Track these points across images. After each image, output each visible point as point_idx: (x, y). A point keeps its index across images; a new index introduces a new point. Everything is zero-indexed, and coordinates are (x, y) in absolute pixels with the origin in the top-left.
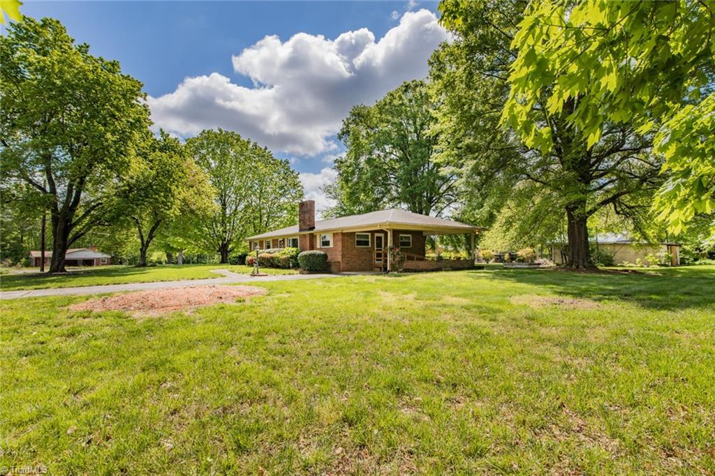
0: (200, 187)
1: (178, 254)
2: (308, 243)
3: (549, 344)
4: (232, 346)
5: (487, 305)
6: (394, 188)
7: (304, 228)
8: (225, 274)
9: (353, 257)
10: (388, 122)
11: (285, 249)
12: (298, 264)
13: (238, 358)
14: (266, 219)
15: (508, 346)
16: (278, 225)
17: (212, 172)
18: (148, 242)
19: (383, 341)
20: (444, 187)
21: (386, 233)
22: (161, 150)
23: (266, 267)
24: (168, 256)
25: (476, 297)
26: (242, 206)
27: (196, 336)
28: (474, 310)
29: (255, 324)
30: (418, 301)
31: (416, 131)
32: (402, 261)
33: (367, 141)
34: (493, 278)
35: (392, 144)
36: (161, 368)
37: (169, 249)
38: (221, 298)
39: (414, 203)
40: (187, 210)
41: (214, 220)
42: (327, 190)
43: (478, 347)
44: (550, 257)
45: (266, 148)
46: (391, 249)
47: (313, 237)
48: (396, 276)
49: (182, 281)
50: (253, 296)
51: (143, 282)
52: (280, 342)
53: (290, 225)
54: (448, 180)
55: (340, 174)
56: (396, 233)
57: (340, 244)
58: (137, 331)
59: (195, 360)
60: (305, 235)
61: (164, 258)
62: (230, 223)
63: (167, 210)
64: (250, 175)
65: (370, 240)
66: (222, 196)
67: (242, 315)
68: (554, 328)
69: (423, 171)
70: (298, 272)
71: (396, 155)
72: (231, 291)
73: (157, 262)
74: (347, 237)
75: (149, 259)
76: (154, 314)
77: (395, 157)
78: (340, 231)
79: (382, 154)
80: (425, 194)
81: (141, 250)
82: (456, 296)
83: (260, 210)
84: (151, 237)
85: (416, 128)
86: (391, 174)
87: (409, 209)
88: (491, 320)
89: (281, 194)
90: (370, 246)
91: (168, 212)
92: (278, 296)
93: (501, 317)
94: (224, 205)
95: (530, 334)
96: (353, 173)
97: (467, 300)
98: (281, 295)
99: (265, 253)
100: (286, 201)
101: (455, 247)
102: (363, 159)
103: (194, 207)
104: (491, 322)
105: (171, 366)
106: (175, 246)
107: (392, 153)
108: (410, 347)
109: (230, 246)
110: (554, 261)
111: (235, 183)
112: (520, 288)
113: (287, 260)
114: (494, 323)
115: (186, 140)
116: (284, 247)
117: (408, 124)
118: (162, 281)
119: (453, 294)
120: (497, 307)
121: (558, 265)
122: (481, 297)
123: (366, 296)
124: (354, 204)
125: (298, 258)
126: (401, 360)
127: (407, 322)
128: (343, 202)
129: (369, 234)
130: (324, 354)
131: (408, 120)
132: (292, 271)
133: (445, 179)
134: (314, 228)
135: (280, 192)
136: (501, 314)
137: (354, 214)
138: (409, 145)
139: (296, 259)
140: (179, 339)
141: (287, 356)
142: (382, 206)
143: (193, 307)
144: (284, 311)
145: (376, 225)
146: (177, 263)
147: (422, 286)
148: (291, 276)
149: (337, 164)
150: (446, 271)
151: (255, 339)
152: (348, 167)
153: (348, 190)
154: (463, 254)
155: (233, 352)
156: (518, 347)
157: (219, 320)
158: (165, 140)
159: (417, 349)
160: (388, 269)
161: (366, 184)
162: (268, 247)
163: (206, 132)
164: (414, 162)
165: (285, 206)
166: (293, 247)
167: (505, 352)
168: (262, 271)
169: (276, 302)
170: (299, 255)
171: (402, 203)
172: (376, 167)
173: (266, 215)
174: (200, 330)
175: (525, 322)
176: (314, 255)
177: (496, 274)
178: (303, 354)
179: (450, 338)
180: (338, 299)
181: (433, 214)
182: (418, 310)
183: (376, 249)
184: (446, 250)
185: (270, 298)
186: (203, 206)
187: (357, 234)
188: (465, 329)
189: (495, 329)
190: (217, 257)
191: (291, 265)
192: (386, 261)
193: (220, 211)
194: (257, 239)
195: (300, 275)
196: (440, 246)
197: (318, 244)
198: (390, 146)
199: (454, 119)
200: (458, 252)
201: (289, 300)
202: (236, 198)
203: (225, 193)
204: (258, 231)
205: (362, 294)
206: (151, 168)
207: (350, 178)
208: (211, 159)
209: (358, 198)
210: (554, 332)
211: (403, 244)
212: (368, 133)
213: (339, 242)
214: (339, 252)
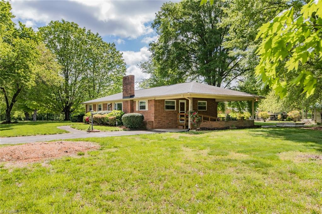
0: (49, 64)
1: (33, 113)
2: (129, 107)
3: (304, 194)
4: (77, 192)
5: (261, 160)
6: (194, 64)
7: (126, 95)
8: (68, 131)
9: (163, 118)
10: (190, 14)
11: (112, 111)
12: (122, 122)
13: (82, 203)
14: (98, 88)
15: (274, 195)
16: (107, 92)
17: (58, 53)
18: (12, 105)
19: (184, 190)
20: (232, 65)
21: (188, 101)
22: (21, 37)
23: (98, 125)
24: (25, 114)
25: (254, 153)
26: (80, 78)
27: (51, 184)
28: (252, 164)
29: (92, 174)
30: (210, 156)
31: (211, 22)
32: (199, 121)
33: (174, 30)
34: (268, 136)
35: (192, 31)
36: (29, 209)
37: (26, 110)
38: (67, 152)
39: (209, 77)
40: (40, 81)
41: (60, 88)
42: (144, 66)
43: (252, 196)
44: (312, 116)
45: (98, 34)
46: (191, 113)
47: (133, 102)
48: (195, 133)
49: (38, 136)
50: (90, 150)
51: (9, 137)
52: (110, 190)
53: (116, 92)
54: (236, 59)
55: (153, 54)
56: (195, 100)
57: (153, 108)
58: (9, 179)
59: (52, 204)
60: (127, 101)
61: (23, 115)
62: (71, 90)
63: (26, 82)
64: (86, 55)
65: (175, 105)
66: (65, 70)
67: (83, 166)
68: (309, 181)
69: (216, 52)
70: (122, 129)
71: (196, 40)
72: (74, 146)
73: (17, 118)
74: (159, 103)
75: (12, 116)
76: (20, 165)
77: (195, 41)
78: (154, 99)
79: (185, 39)
80: (218, 70)
81: (7, 111)
82: (238, 152)
83: (94, 80)
84: (14, 100)
85: (211, 19)
86: (192, 54)
87: (205, 81)
88: (263, 173)
89: (109, 69)
90: (176, 110)
91: (27, 84)
92: (108, 150)
93: (271, 171)
94: (67, 77)
95: (291, 185)
96: (163, 53)
97: (247, 155)
98: (110, 150)
99: (97, 114)
100: (113, 73)
101: (240, 109)
102: (170, 43)
103: (45, 80)
104: (263, 175)
105: (36, 208)
106: (31, 107)
107: (193, 38)
108: (203, 196)
109: (72, 108)
110: (315, 121)
111: (74, 61)
112: (286, 145)
113: (114, 120)
114: (265, 176)
115: (39, 29)
116: (112, 110)
117: (205, 16)
118: (23, 136)
119: (237, 150)
120: (268, 162)
121: (318, 124)
122: (257, 153)
123: (172, 152)
124: (164, 76)
125: (122, 118)
126: (196, 206)
127: (202, 174)
128: (155, 75)
129: (175, 101)
130: (142, 200)
131: (205, 13)
132: (117, 128)
133: (233, 59)
134: (134, 96)
135: (108, 67)
136: (271, 168)
137: (164, 85)
138: (206, 33)
139: (120, 119)
140: (39, 186)
141: (116, 201)
142: (185, 78)
143: (47, 159)
144: (113, 164)
145: (180, 95)
146: (32, 119)
147: (214, 143)
148: (117, 133)
149: (151, 47)
150: (232, 129)
151: (92, 186)
152: (160, 49)
153: (159, 66)
154: (246, 114)
155: (77, 198)
156: (281, 197)
157: (66, 171)
158: (23, 30)
159: (209, 197)
160: (189, 128)
161: (173, 62)
162: (100, 109)
163: (54, 22)
164: (209, 46)
165: (112, 78)
166: (118, 110)
167: (272, 199)
168: (96, 128)
169: (107, 156)
170: (123, 116)
171: (200, 76)
172: (181, 49)
173: (98, 85)
174: (53, 180)
175: (289, 175)
176: (134, 116)
177: (270, 133)
178: (127, 200)
179: (233, 188)
180: (152, 154)
181: (223, 84)
182: (210, 164)
183: (180, 111)
184: (233, 111)
185: (102, 152)
186: (51, 78)
187: (165, 100)
188: (244, 181)
189: (266, 181)
190: (62, 116)
191: (117, 123)
192: (187, 121)
193: (64, 82)
194: (91, 103)
195: (123, 131)
196: (228, 108)
197: (137, 108)
198: (191, 33)
199: (240, 14)
200: (242, 113)
201: (116, 154)
202: (76, 72)
203: (68, 68)
204: (92, 97)
205: (169, 149)
206: (14, 51)
207: (161, 57)
208: (57, 43)
209: (167, 72)
210: (309, 184)
211: (200, 108)
212: (174, 23)
213: (153, 107)
214: (153, 114)
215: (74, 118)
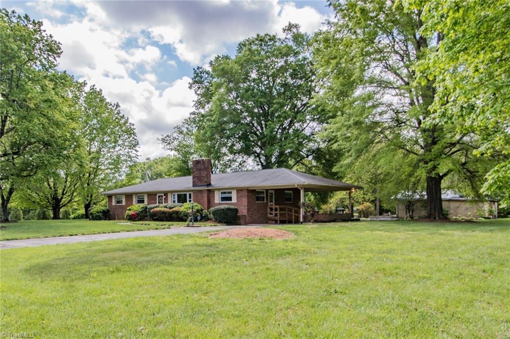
2: (206, 199)
7: (199, 184)
9: (254, 211)
47: (210, 193)
60: (201, 191)
65: (265, 195)
74: (251, 193)
78: (246, 189)
90: (265, 201)
116: (166, 202)
129: (265, 191)
134: (210, 184)
160: (301, 220)
162: (141, 202)
183: (269, 204)
187: (257, 191)
191: (199, 218)
197: (217, 200)
213: (245, 197)
214: (245, 206)
215: (97, 214)
